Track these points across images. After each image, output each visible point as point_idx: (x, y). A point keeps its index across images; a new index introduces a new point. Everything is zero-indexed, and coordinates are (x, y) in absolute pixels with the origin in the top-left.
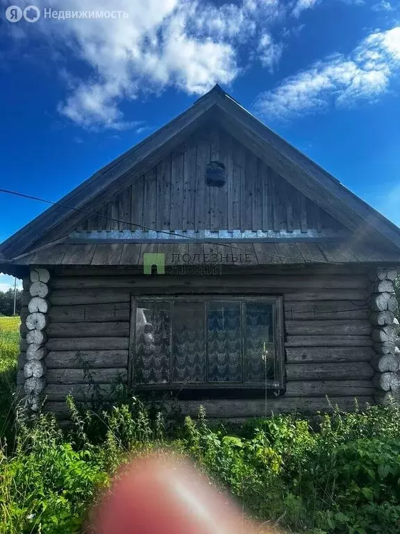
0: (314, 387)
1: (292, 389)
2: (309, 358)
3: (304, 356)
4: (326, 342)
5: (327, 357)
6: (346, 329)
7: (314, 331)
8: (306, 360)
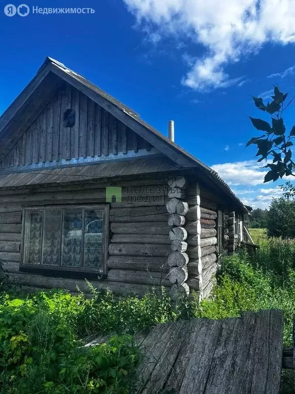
0: (126, 275)
1: (112, 275)
2: (124, 252)
3: (120, 250)
4: (139, 240)
5: (136, 252)
6: (153, 229)
7: (130, 231)
8: (122, 253)
